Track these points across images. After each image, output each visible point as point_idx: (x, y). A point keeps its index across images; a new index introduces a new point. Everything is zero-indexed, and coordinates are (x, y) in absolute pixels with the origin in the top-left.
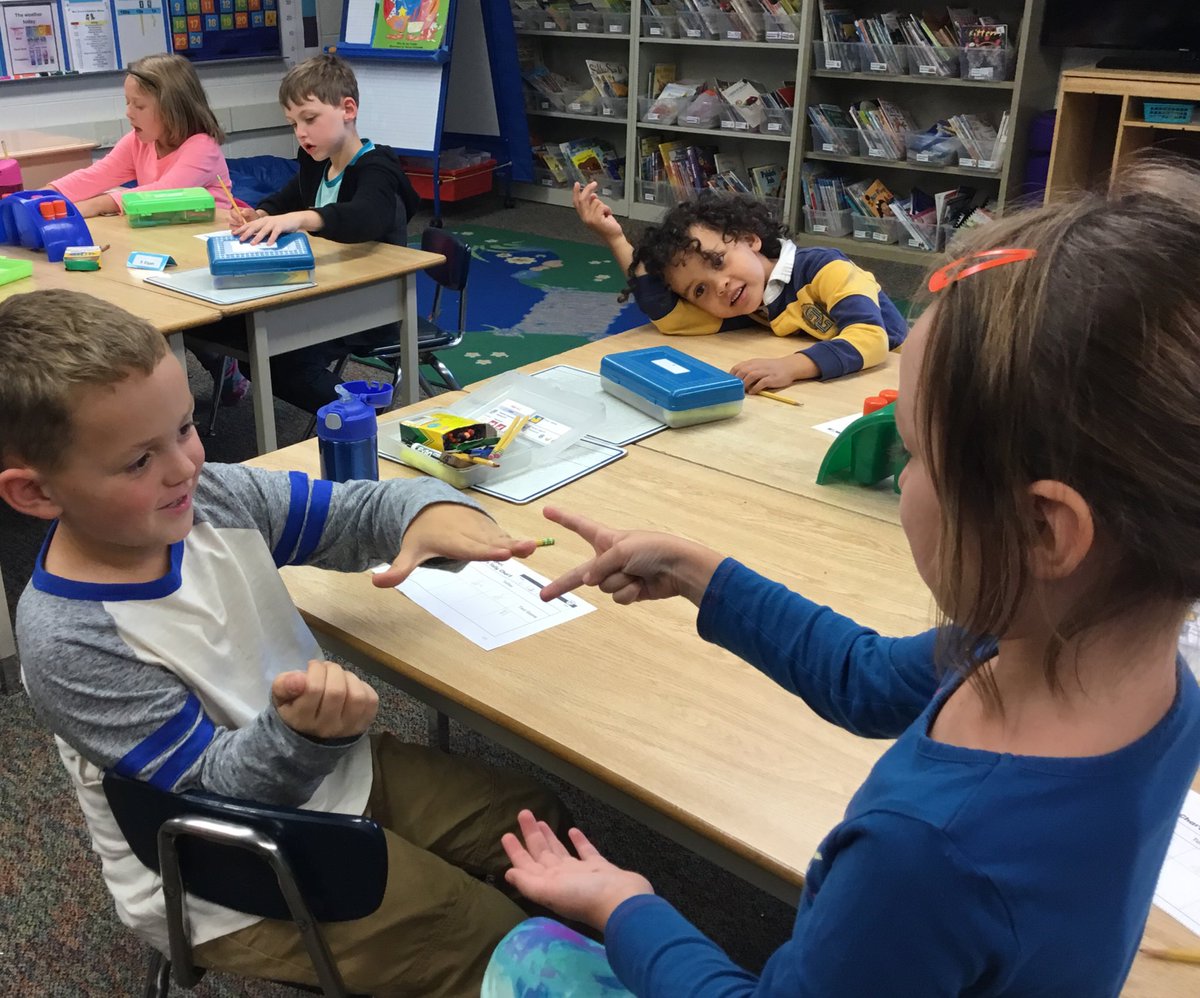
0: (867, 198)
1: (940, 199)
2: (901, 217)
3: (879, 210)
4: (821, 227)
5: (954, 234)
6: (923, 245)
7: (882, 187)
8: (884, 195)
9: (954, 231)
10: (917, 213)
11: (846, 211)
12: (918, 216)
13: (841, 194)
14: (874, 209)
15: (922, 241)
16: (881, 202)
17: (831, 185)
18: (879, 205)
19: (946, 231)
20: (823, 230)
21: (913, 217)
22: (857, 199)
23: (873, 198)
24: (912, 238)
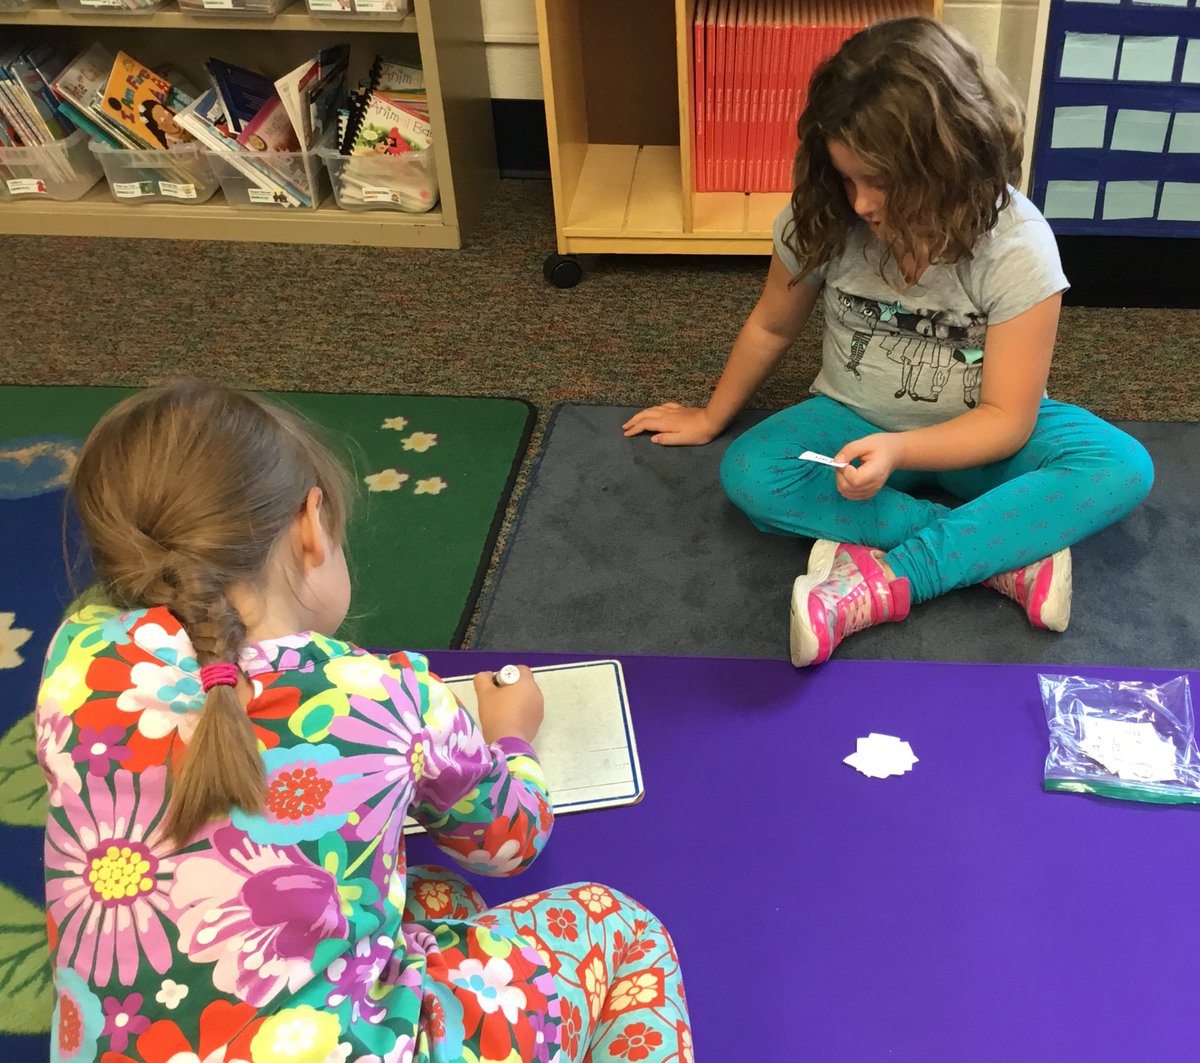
0: (114, 103)
1: (289, 88)
2: (215, 143)
3: (152, 125)
4: (25, 182)
5: (346, 167)
6: (283, 198)
7: (137, 69)
8: (149, 88)
9: (343, 162)
10: (243, 124)
11: (74, 139)
12: (251, 130)
13: (43, 95)
14: (140, 126)
15: (279, 191)
16: (149, 105)
17: (12, 78)
18: (147, 114)
19: (326, 163)
20: (34, 189)
21: (239, 137)
22: (89, 111)
23: (129, 102)
24: (256, 186)
